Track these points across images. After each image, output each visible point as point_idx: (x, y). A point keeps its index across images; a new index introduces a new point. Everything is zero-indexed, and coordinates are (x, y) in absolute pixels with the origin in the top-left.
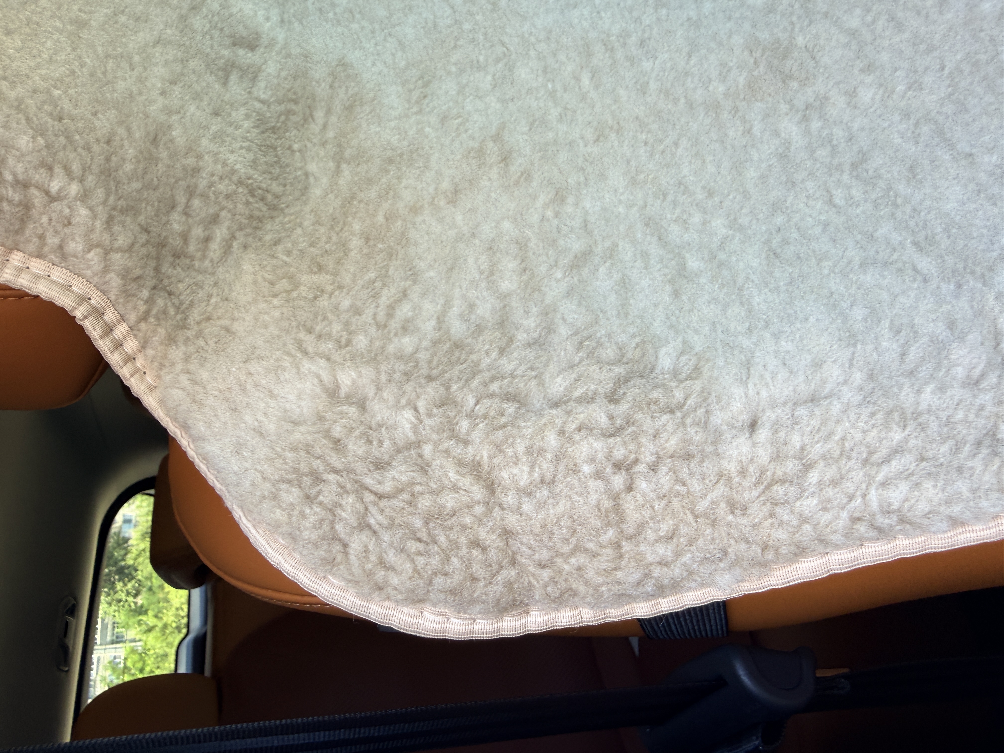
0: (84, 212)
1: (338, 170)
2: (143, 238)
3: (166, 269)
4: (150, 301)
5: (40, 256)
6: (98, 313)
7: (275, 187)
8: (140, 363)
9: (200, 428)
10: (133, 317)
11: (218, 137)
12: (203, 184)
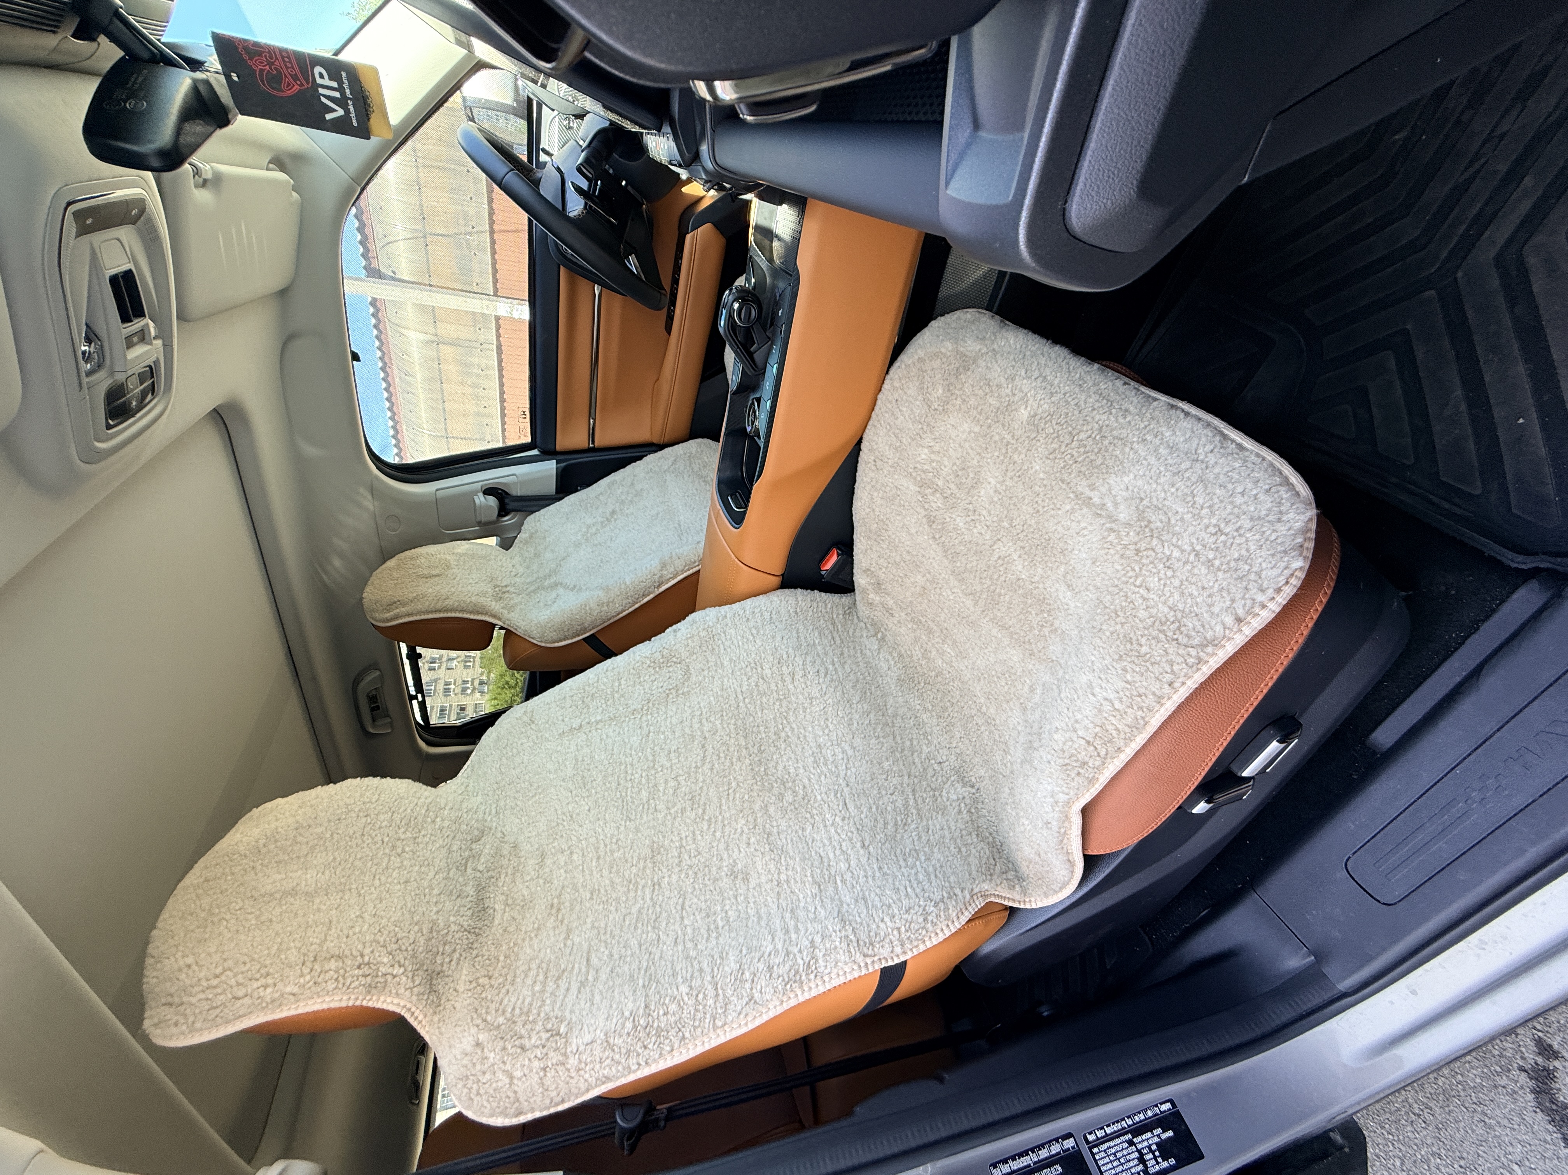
1: (505, 910)
2: (425, 977)
3: (434, 984)
4: (428, 997)
5: (389, 997)
7: (480, 924)
11: (457, 912)
12: (450, 938)
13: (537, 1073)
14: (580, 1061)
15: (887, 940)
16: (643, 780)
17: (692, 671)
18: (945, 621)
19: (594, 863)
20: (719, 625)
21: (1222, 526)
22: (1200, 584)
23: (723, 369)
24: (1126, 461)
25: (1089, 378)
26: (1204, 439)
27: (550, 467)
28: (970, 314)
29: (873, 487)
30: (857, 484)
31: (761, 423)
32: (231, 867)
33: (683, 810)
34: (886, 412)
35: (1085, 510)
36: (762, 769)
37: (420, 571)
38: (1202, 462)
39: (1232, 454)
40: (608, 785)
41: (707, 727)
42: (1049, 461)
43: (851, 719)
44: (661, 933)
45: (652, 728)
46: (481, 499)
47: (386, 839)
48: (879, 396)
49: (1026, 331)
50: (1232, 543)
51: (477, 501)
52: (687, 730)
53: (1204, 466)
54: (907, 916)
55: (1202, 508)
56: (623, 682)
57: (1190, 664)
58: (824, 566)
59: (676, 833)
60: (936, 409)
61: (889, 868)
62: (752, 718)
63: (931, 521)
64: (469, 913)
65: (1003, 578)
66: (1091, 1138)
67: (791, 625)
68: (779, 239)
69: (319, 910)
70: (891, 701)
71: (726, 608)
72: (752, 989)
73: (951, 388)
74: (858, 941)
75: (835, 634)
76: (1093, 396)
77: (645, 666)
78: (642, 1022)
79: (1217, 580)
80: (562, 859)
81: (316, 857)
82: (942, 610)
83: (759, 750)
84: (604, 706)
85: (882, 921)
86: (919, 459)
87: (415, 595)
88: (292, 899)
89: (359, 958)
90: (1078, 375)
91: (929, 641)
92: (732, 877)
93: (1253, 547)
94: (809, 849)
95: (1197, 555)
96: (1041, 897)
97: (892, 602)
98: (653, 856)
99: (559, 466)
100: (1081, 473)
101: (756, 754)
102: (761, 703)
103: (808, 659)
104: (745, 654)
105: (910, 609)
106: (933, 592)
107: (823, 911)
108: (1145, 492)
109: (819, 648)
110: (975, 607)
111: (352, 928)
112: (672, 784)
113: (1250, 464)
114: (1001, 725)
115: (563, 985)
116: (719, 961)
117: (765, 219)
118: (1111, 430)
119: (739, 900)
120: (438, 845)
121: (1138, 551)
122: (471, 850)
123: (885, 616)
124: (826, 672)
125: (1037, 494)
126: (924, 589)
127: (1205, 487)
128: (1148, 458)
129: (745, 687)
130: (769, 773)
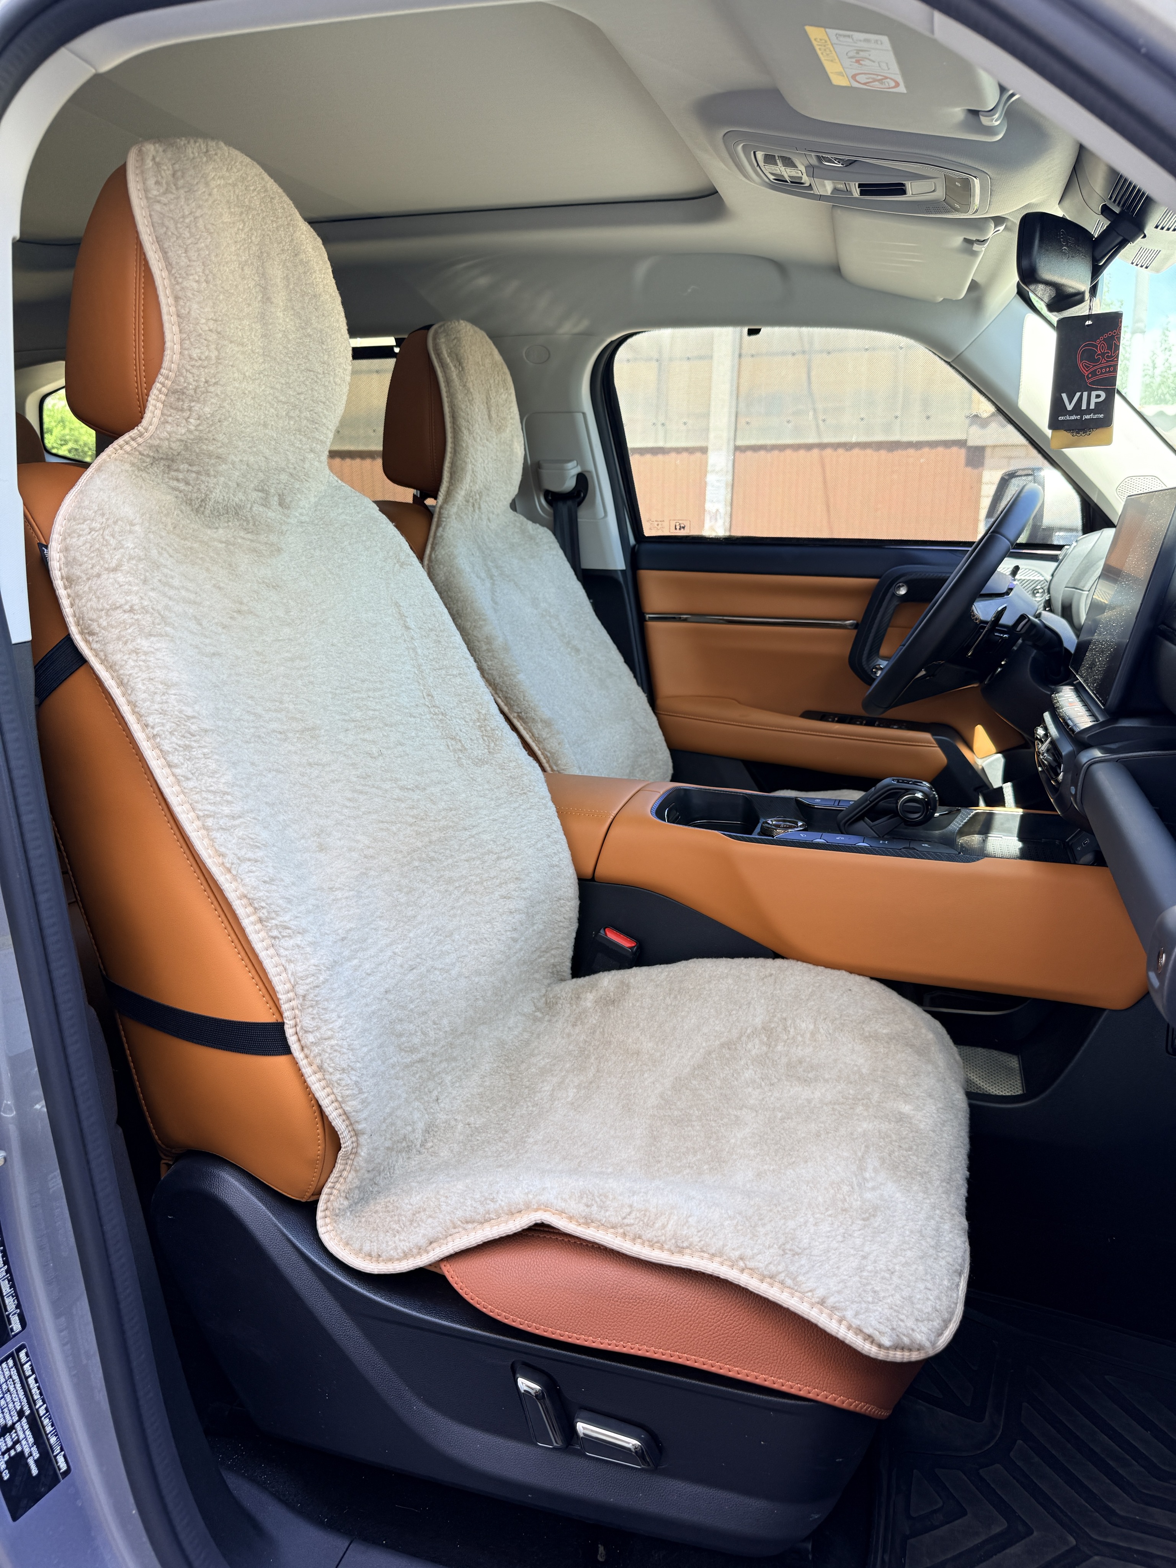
0: (183, 431)
1: (221, 542)
2: (176, 453)
3: (162, 462)
4: (148, 456)
5: (163, 414)
6: (140, 435)
7: (207, 512)
8: (120, 452)
9: (103, 476)
10: (140, 449)
11: (226, 485)
12: (203, 478)
13: (127, 602)
14: (146, 654)
15: (320, 1024)
16: (371, 713)
17: (484, 768)
18: (607, 1083)
19: (286, 655)
20: (537, 800)
21: (897, 1274)
24: (912, 1194)
25: (958, 1164)
26: (952, 1257)
27: (617, 562)
29: (738, 977)
30: (731, 960)
32: (282, 225)
33: (353, 765)
34: (832, 980)
35: (854, 1167)
36: (416, 864)
37: (493, 394)
38: (938, 1255)
39: (951, 1279)
40: (359, 667)
41: (436, 790)
42: (877, 1134)
43: (480, 974)
44: (253, 745)
45: (419, 720)
46: (573, 470)
47: (302, 397)
48: (844, 972)
50: (885, 1284)
51: (570, 465)
52: (427, 765)
53: (935, 1256)
54: (346, 1046)
55: (904, 1257)
56: (458, 680)
57: (769, 1269)
58: (614, 933)
59: (333, 757)
60: (863, 1029)
61: (375, 1023)
62: (457, 847)
63: (729, 1045)
64: (220, 500)
66: (23, 1356)
67: (549, 893)
68: (984, 841)
69: (251, 330)
70: (486, 1029)
72: (249, 860)
73: (894, 1041)
74: (317, 987)
75: (538, 953)
77: (477, 708)
79: (850, 1277)
80: (280, 613)
81: (291, 320)
82: (621, 1077)
83: (433, 859)
84: (431, 657)
85: (339, 1017)
86: (798, 1021)
87: (472, 390)
88: (259, 298)
89: (214, 380)
90: (956, 1155)
91: (567, 1071)
92: (318, 831)
93: (889, 1301)
94: (368, 924)
95: (864, 1257)
96: (343, 1232)
97: (594, 1022)
98: (308, 729)
99: (620, 573)
100: (883, 1160)
101: (427, 855)
102: (474, 859)
103: (524, 916)
104: (515, 835)
105: (597, 1043)
106: (640, 1063)
107: (330, 943)
108: (895, 1211)
109: (531, 930)
110: (653, 1107)
111: (238, 370)
112: (375, 750)
113: (949, 1293)
114: (528, 1158)
115: (193, 626)
116: (260, 818)
117: (1002, 824)
118: (930, 1182)
119: (303, 841)
120: (290, 458)
121: (845, 1210)
122: (273, 496)
123: (569, 1016)
124: (515, 940)
125: (837, 1130)
126: (638, 1053)
127: (921, 1258)
128: (923, 1212)
129: (485, 837)
130: (415, 872)
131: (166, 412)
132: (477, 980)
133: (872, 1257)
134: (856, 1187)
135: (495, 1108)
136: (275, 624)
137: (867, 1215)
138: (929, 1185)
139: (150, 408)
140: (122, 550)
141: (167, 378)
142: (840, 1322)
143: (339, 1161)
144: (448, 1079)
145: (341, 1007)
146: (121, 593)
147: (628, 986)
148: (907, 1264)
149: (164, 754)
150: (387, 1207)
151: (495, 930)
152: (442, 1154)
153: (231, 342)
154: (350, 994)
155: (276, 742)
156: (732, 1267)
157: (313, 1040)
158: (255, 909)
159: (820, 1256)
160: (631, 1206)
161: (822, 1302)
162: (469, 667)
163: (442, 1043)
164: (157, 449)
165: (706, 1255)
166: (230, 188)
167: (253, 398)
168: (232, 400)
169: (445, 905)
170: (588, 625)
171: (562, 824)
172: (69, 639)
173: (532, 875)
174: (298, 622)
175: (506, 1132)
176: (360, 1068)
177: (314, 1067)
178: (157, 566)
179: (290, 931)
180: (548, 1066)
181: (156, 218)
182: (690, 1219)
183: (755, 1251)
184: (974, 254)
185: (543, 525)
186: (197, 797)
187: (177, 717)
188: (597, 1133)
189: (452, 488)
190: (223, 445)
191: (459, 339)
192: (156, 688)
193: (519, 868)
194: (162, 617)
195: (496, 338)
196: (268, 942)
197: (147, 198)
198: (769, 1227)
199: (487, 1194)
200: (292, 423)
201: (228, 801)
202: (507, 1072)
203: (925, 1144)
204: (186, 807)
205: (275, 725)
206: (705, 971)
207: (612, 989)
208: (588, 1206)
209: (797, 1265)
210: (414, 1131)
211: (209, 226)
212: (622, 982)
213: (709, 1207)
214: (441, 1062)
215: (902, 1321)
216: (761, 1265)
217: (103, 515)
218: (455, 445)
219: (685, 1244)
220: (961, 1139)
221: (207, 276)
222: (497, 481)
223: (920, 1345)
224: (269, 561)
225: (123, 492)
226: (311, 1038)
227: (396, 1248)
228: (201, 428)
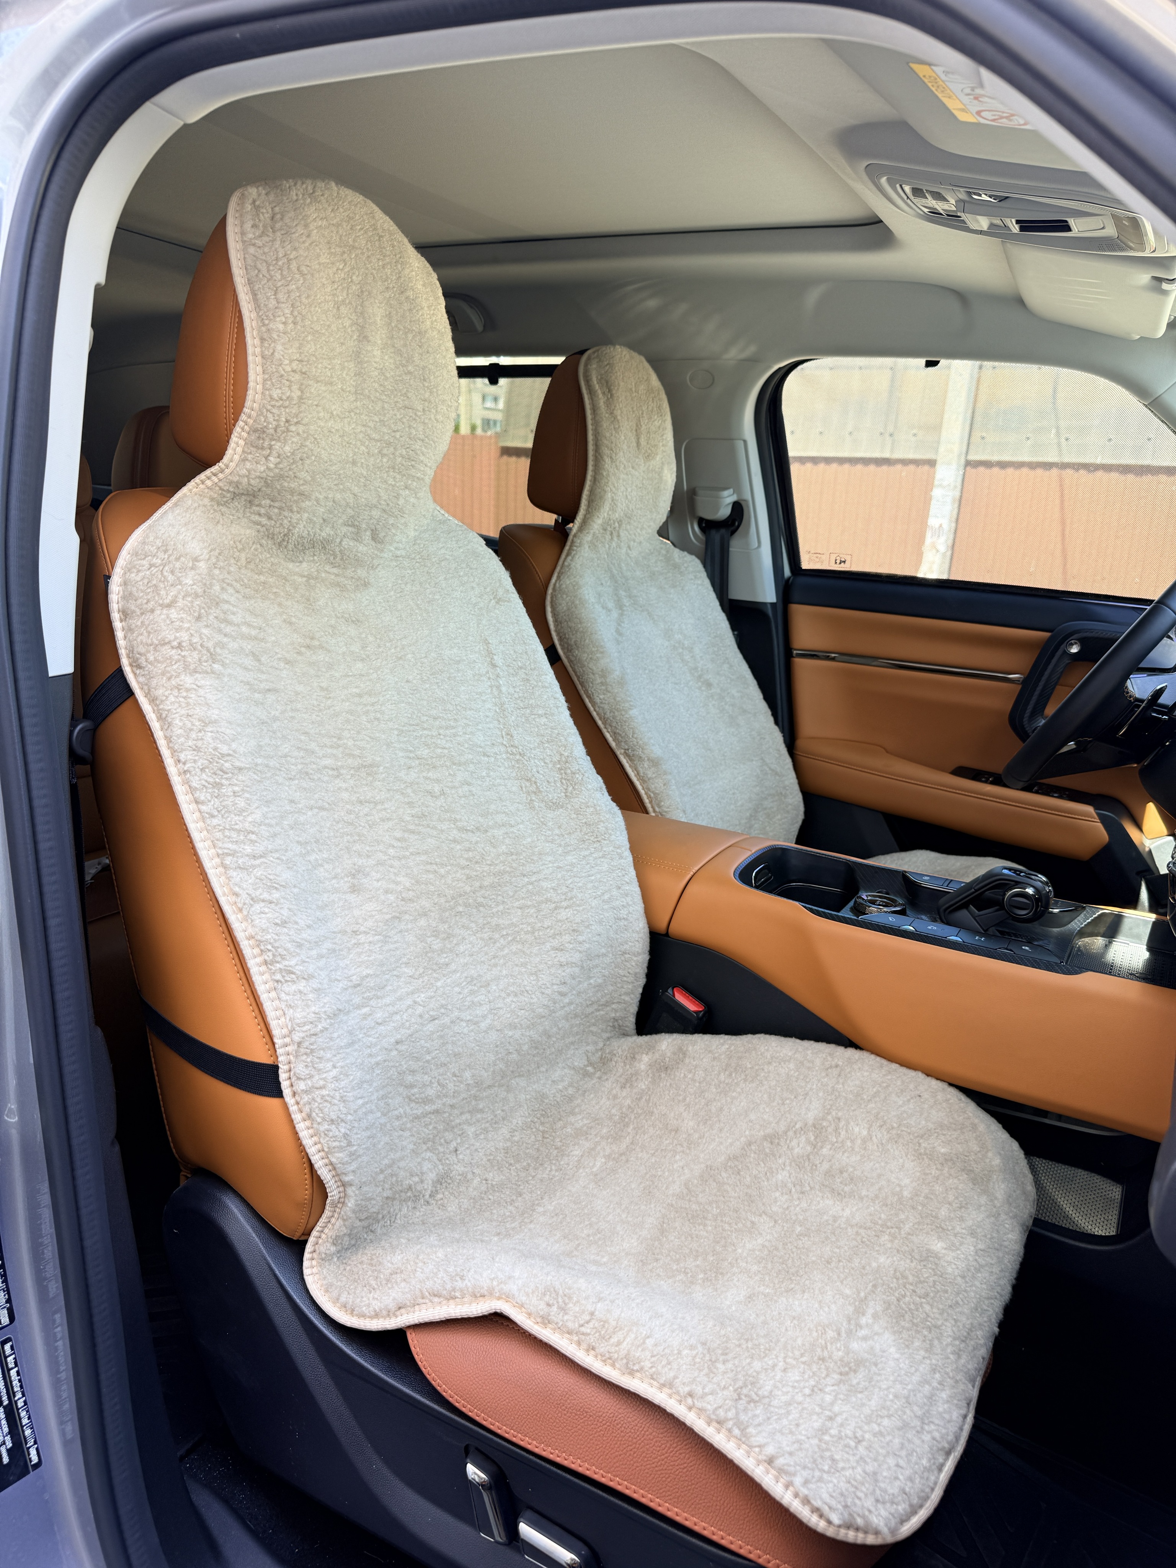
0: (262, 469)
1: (303, 576)
2: (256, 489)
3: (244, 498)
4: (228, 491)
5: (243, 451)
6: (222, 471)
7: (290, 547)
8: (202, 486)
9: (177, 511)
10: (221, 484)
11: (310, 521)
12: (286, 514)
13: (176, 638)
14: (187, 690)
15: (313, 1072)
16: (439, 751)
17: (558, 813)
18: (637, 1158)
19: (354, 690)
20: (611, 848)
21: (864, 1443)
22: (801, 1421)
23: (905, 845)
24: (911, 1351)
25: (985, 1319)
26: (944, 1431)
27: (768, 594)
28: (1030, 1188)
29: (802, 1063)
30: (798, 1041)
31: (875, 913)
32: (390, 263)
33: (410, 804)
34: (903, 1082)
35: (851, 1309)
36: (461, 909)
37: (644, 421)
38: (922, 1428)
39: (934, 1458)
40: (434, 704)
41: (499, 833)
42: (892, 1272)
43: (515, 1028)
44: (297, 782)
45: (493, 759)
46: (728, 498)
47: (398, 435)
48: (921, 1074)
49: (1022, 1254)
50: (848, 1453)
51: (726, 493)
52: (493, 807)
53: (919, 1428)
54: (338, 1098)
55: (879, 1425)
56: (544, 720)
57: (718, 1412)
58: (681, 994)
59: (388, 795)
60: (920, 1144)
61: (378, 1074)
62: (511, 894)
63: (772, 1138)
64: (305, 534)
65: (727, 1227)
66: (7, 1347)
67: (612, 946)
68: (1107, 946)
69: (343, 368)
70: (522, 1082)
71: (630, 859)
72: (263, 901)
73: (950, 1164)
74: (315, 1035)
75: (595, 1006)
76: (968, 1322)
77: (561, 749)
78: (227, 765)
79: (808, 1438)
80: (355, 648)
81: (391, 357)
82: (653, 1155)
83: (481, 905)
84: (516, 695)
85: (334, 1067)
86: (852, 1123)
87: (619, 417)
88: (355, 337)
89: (295, 420)
90: (986, 1308)
91: (602, 1138)
92: (354, 871)
93: (847, 1474)
94: (390, 971)
95: (831, 1419)
96: (325, 1278)
97: (643, 1087)
98: (365, 767)
99: (769, 606)
100: (888, 1305)
101: (475, 900)
102: (528, 907)
103: (577, 970)
104: (580, 884)
105: (640, 1111)
106: (675, 1142)
107: (338, 990)
108: (883, 1369)
109: (585, 985)
110: (673, 1195)
111: (324, 409)
112: (437, 789)
113: (926, 1474)
114: (530, 1230)
115: (249, 662)
116: (284, 858)
117: (1131, 929)
118: (938, 1338)
119: (334, 881)
120: (382, 494)
121: (823, 1360)
122: (365, 531)
123: (620, 1076)
124: (563, 994)
125: (850, 1260)
126: (677, 1131)
127: (899, 1429)
128: (918, 1374)
129: (545, 884)
130: (458, 918)
131: (246, 450)
132: (510, 1033)
133: (839, 1420)
134: (844, 1335)
135: (517, 1166)
136: (348, 659)
137: (847, 1369)
138: (936, 1342)
139: (232, 444)
140: (179, 587)
141: (249, 417)
142: (787, 1487)
143: (327, 1207)
144: (471, 1130)
145: (338, 1057)
146: (171, 630)
147: (684, 1054)
148: (881, 1433)
149: (192, 790)
150: (372, 1259)
151: (539, 984)
152: (449, 1209)
153: (318, 382)
154: (351, 1044)
155: (326, 778)
156: (680, 1402)
157: (304, 1088)
158: (262, 951)
159: (780, 1407)
160: (592, 1314)
161: (770, 1461)
162: (557, 707)
163: (463, 1095)
164: (237, 484)
165: (655, 1383)
166: (333, 229)
167: (342, 436)
168: (316, 439)
169: (486, 954)
170: (727, 658)
171: (638, 876)
172: (120, 672)
173: (593, 928)
174: (373, 657)
175: (521, 1195)
176: (351, 1121)
177: (304, 1114)
178: (217, 602)
179: (293, 976)
180: (585, 1128)
181: (249, 262)
182: (647, 1341)
183: (707, 1390)
184: (1165, 293)
185: (691, 552)
186: (219, 835)
187: (211, 754)
188: (609, 1214)
189: (588, 516)
190: (306, 482)
191: (611, 365)
192: (193, 725)
193: (578, 920)
194: (211, 654)
195: (657, 363)
196: (271, 984)
197: (244, 242)
198: (730, 1365)
199: (459, 1270)
200: (385, 460)
201: (251, 841)
202: (541, 1128)
203: (946, 1292)
204: (208, 843)
205: (328, 762)
206: (767, 1050)
207: (669, 1055)
208: (548, 1305)
209: (750, 1414)
210: (422, 1182)
211: (303, 268)
212: (680, 1049)
213: (673, 1331)
214: (461, 1114)
215: (859, 1499)
216: (709, 1407)
217: (166, 551)
218: (595, 473)
219: (636, 1367)
220: (999, 1289)
221: (295, 317)
222: (641, 509)
223: (876, 1528)
224: (353, 595)
225: (195, 527)
226: (301, 1086)
227: (368, 1305)
228: (281, 466)
